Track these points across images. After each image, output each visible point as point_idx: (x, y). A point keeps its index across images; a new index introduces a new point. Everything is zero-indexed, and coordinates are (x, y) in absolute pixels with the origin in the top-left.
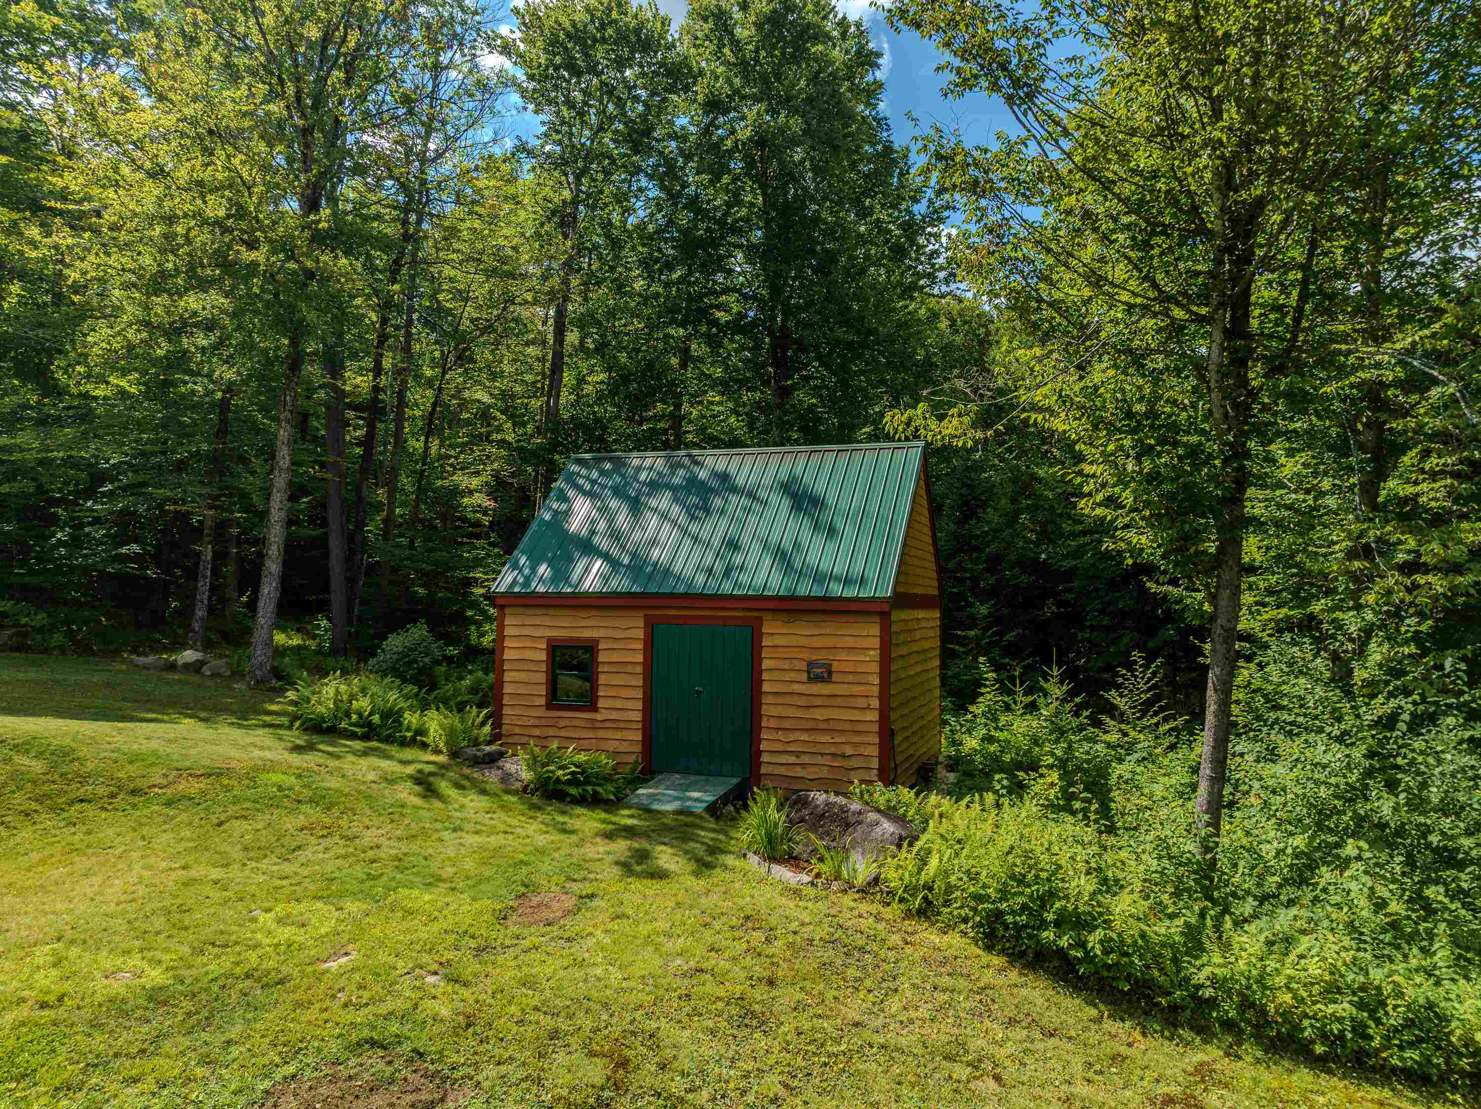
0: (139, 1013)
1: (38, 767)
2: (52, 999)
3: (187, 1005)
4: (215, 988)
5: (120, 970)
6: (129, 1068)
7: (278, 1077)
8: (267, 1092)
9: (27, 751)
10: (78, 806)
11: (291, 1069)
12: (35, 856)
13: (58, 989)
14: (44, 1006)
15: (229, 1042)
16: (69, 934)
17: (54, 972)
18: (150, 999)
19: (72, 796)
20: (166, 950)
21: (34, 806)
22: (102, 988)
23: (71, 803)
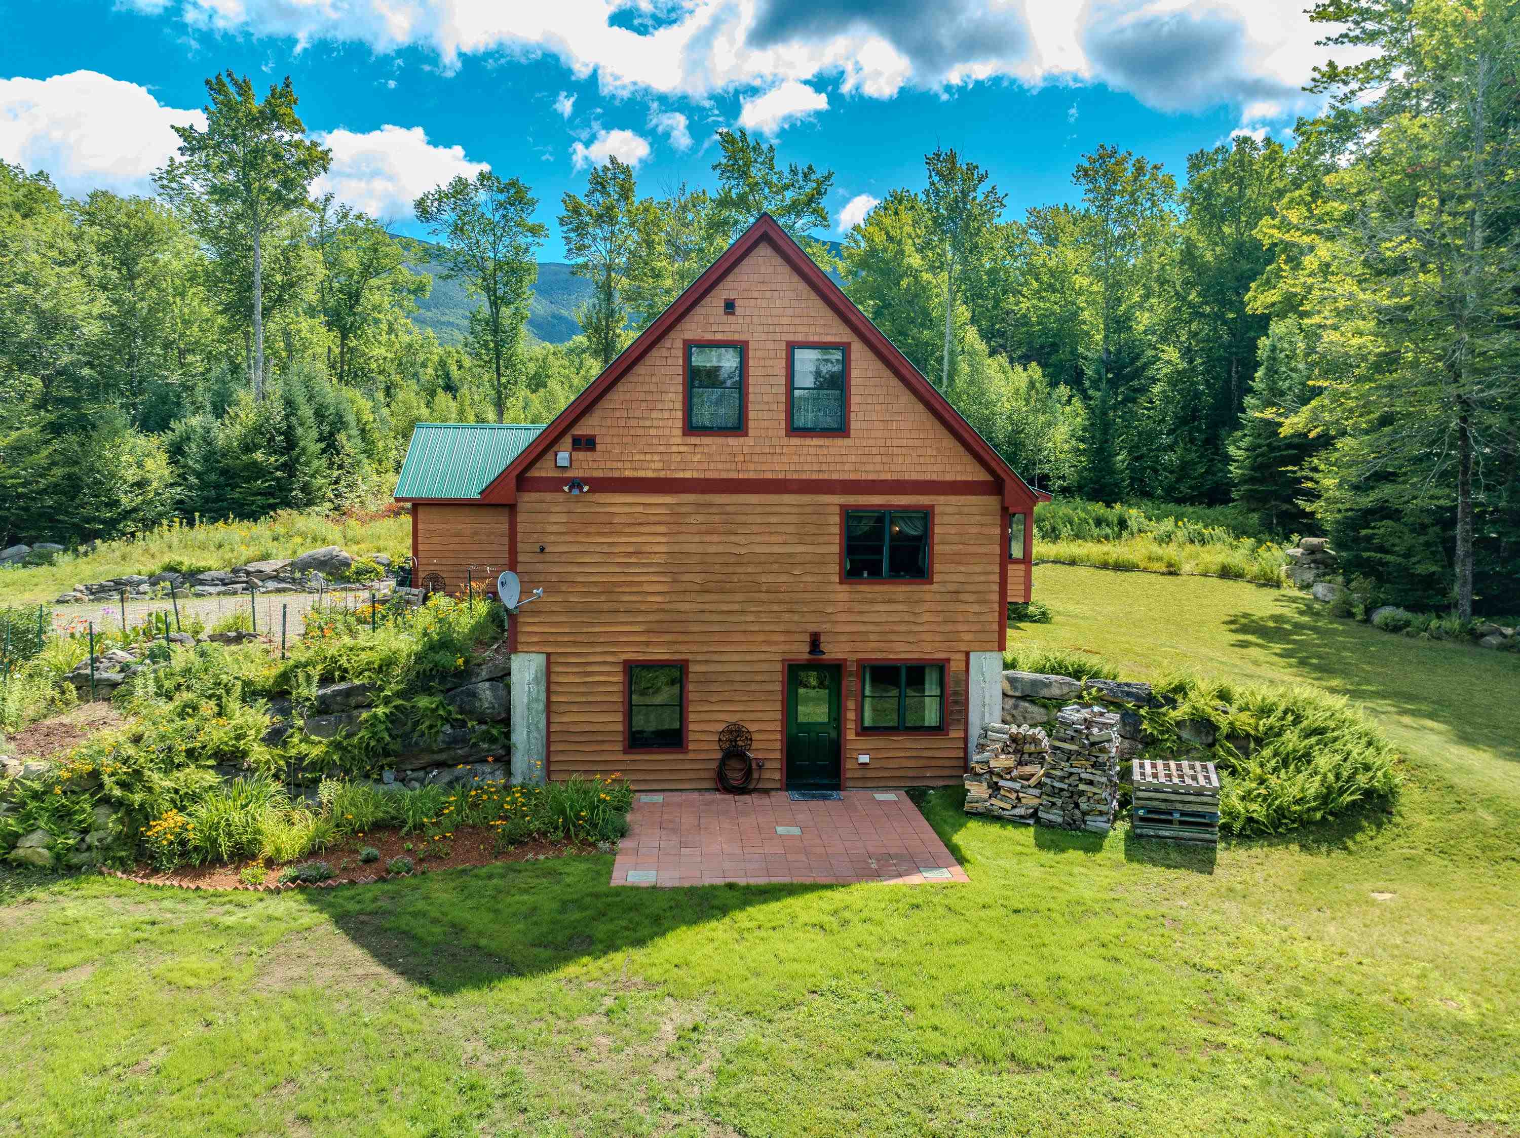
0: (1442, 1032)
1: (1491, 821)
2: (1401, 998)
3: (1474, 1042)
4: (1500, 1042)
5: (1452, 999)
6: (1414, 1061)
7: (1495, 1117)
8: (1480, 1121)
9: (1488, 807)
10: (1510, 863)
11: (1504, 1117)
12: (1459, 895)
13: (1408, 994)
14: (1396, 1000)
15: (1480, 1079)
16: (1440, 961)
17: (1414, 982)
18: (1455, 1027)
19: (1508, 853)
20: (1489, 1000)
21: (1478, 853)
22: (1435, 1006)
23: (1505, 859)
